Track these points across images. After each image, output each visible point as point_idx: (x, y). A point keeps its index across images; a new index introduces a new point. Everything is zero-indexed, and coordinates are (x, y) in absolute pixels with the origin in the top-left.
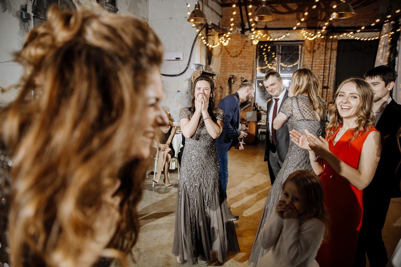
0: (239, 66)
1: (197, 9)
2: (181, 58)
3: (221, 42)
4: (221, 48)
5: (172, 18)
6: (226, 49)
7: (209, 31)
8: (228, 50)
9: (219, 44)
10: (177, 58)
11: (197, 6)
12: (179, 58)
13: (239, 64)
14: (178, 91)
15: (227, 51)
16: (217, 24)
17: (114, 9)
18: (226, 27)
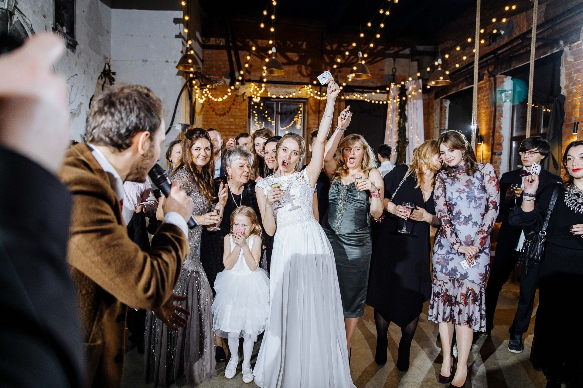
0: (228, 127)
1: (189, 53)
5: (147, 61)
6: (209, 105)
8: (213, 106)
11: (189, 50)
13: (228, 125)
15: (211, 107)
17: (73, 43)
18: (209, 75)
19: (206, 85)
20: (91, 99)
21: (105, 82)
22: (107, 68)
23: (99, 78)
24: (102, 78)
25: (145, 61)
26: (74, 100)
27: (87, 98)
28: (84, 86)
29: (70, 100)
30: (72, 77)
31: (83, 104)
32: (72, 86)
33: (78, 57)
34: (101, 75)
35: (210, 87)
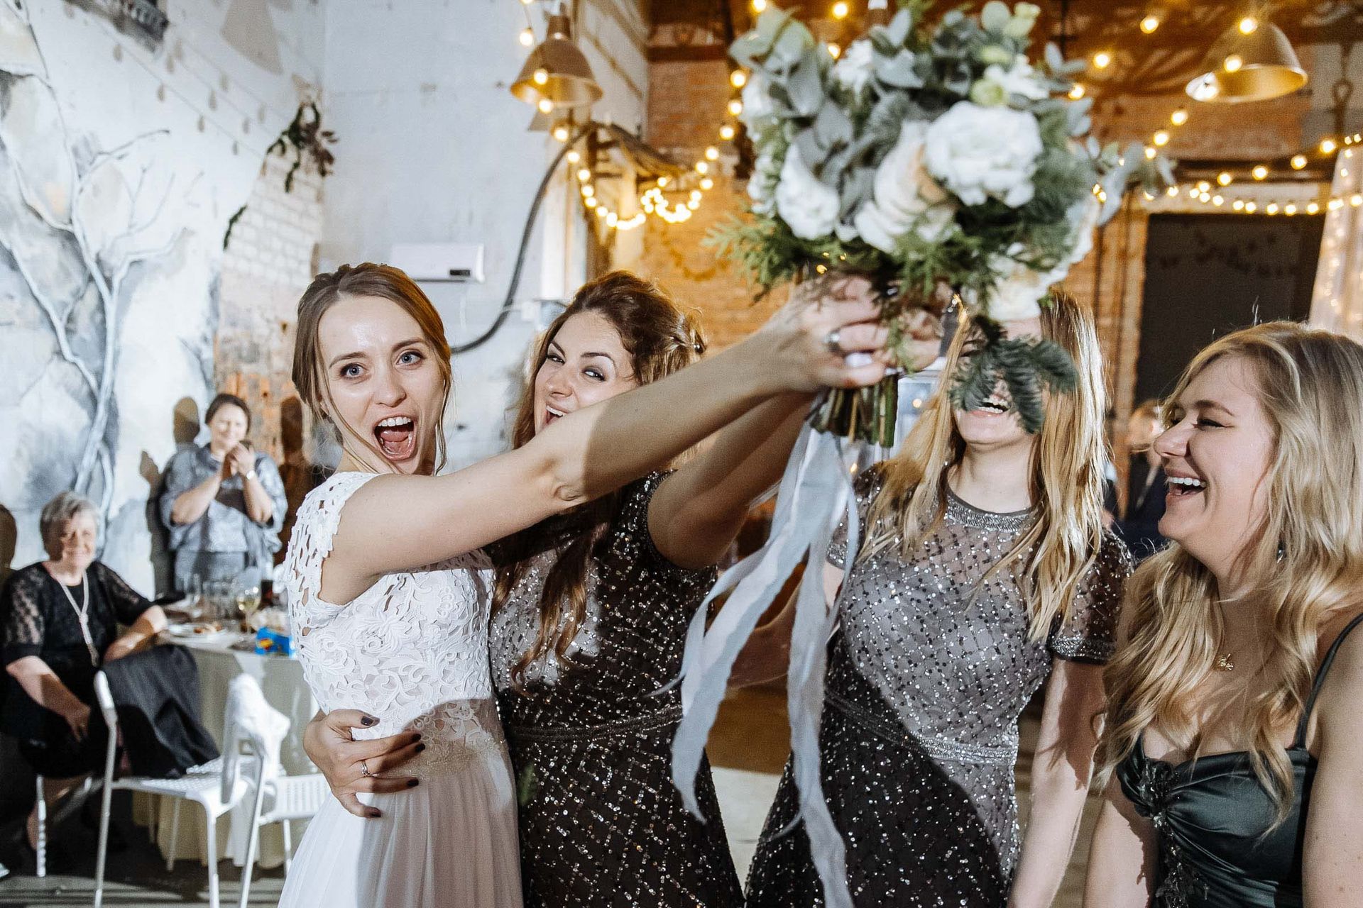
0: (727, 316)
1: (558, 36)
2: (478, 273)
3: (649, 209)
4: (645, 240)
5: (434, 88)
6: (666, 243)
7: (601, 155)
8: (678, 248)
9: (641, 219)
10: (454, 273)
11: (560, 25)
12: (466, 273)
13: (728, 308)
14: (461, 427)
15: (673, 253)
16: (632, 130)
17: (147, 16)
18: (669, 146)
19: (655, 177)
20: (234, 220)
21: (296, 165)
22: (309, 117)
23: (270, 150)
24: (284, 150)
25: (428, 88)
26: (154, 219)
27: (216, 216)
28: (202, 174)
29: (132, 216)
30: (144, 136)
31: (192, 233)
32: (144, 171)
33: (170, 67)
34: (280, 142)
35: (669, 184)
